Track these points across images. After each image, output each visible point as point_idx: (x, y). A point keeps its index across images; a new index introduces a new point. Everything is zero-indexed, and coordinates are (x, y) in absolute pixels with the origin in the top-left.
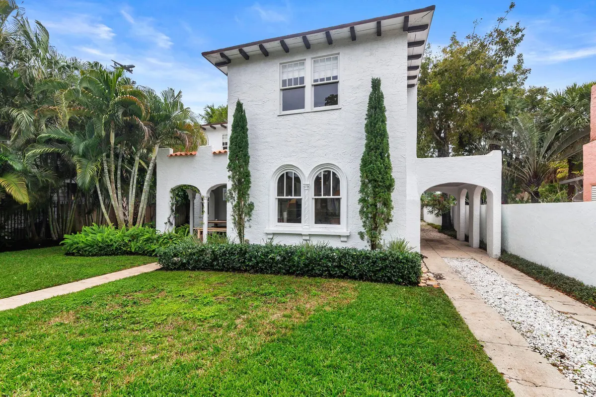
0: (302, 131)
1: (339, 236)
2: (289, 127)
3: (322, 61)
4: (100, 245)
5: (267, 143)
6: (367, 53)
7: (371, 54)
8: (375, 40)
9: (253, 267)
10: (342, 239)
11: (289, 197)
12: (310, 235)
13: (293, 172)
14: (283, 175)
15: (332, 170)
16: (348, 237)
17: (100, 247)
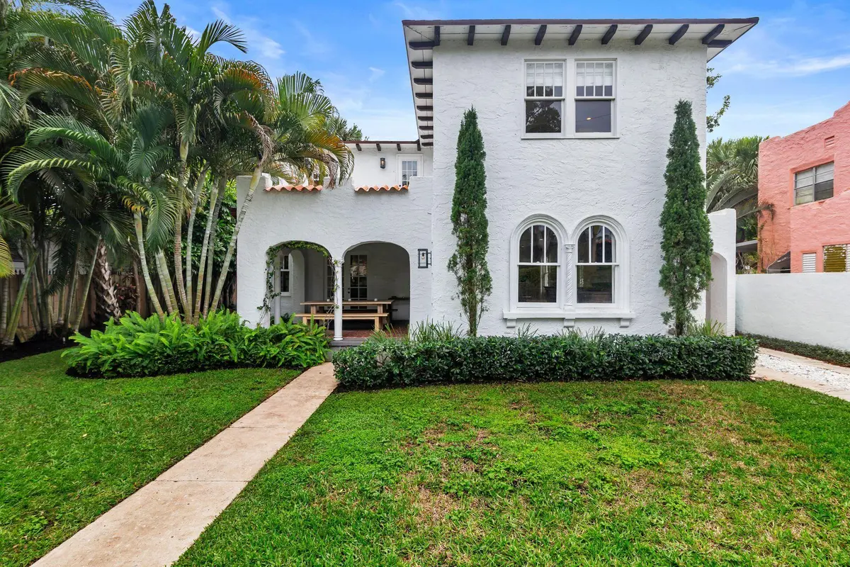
0: (561, 165)
1: (619, 320)
2: (540, 158)
3: (590, 66)
4: (169, 352)
5: (503, 181)
6: (656, 66)
7: (661, 68)
8: (666, 49)
9: (523, 372)
10: (623, 323)
11: (538, 264)
12: (577, 320)
13: (546, 225)
14: (528, 230)
15: (604, 226)
16: (630, 320)
17: (169, 356)
